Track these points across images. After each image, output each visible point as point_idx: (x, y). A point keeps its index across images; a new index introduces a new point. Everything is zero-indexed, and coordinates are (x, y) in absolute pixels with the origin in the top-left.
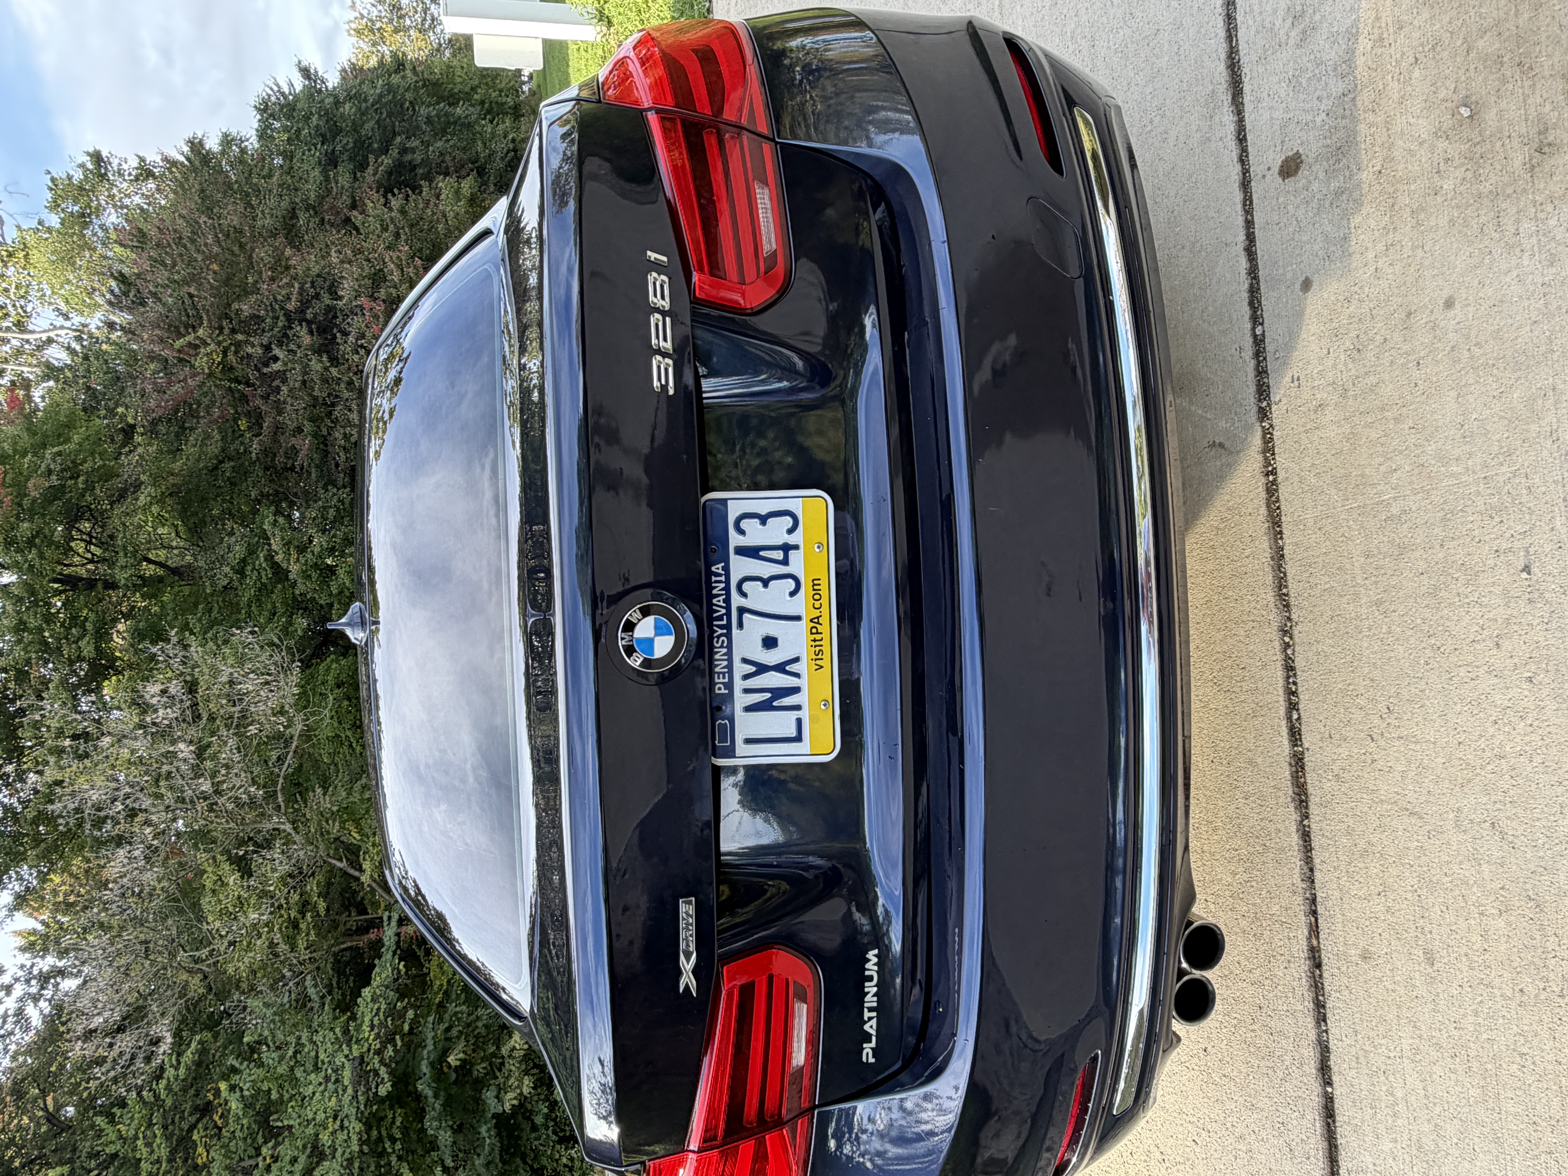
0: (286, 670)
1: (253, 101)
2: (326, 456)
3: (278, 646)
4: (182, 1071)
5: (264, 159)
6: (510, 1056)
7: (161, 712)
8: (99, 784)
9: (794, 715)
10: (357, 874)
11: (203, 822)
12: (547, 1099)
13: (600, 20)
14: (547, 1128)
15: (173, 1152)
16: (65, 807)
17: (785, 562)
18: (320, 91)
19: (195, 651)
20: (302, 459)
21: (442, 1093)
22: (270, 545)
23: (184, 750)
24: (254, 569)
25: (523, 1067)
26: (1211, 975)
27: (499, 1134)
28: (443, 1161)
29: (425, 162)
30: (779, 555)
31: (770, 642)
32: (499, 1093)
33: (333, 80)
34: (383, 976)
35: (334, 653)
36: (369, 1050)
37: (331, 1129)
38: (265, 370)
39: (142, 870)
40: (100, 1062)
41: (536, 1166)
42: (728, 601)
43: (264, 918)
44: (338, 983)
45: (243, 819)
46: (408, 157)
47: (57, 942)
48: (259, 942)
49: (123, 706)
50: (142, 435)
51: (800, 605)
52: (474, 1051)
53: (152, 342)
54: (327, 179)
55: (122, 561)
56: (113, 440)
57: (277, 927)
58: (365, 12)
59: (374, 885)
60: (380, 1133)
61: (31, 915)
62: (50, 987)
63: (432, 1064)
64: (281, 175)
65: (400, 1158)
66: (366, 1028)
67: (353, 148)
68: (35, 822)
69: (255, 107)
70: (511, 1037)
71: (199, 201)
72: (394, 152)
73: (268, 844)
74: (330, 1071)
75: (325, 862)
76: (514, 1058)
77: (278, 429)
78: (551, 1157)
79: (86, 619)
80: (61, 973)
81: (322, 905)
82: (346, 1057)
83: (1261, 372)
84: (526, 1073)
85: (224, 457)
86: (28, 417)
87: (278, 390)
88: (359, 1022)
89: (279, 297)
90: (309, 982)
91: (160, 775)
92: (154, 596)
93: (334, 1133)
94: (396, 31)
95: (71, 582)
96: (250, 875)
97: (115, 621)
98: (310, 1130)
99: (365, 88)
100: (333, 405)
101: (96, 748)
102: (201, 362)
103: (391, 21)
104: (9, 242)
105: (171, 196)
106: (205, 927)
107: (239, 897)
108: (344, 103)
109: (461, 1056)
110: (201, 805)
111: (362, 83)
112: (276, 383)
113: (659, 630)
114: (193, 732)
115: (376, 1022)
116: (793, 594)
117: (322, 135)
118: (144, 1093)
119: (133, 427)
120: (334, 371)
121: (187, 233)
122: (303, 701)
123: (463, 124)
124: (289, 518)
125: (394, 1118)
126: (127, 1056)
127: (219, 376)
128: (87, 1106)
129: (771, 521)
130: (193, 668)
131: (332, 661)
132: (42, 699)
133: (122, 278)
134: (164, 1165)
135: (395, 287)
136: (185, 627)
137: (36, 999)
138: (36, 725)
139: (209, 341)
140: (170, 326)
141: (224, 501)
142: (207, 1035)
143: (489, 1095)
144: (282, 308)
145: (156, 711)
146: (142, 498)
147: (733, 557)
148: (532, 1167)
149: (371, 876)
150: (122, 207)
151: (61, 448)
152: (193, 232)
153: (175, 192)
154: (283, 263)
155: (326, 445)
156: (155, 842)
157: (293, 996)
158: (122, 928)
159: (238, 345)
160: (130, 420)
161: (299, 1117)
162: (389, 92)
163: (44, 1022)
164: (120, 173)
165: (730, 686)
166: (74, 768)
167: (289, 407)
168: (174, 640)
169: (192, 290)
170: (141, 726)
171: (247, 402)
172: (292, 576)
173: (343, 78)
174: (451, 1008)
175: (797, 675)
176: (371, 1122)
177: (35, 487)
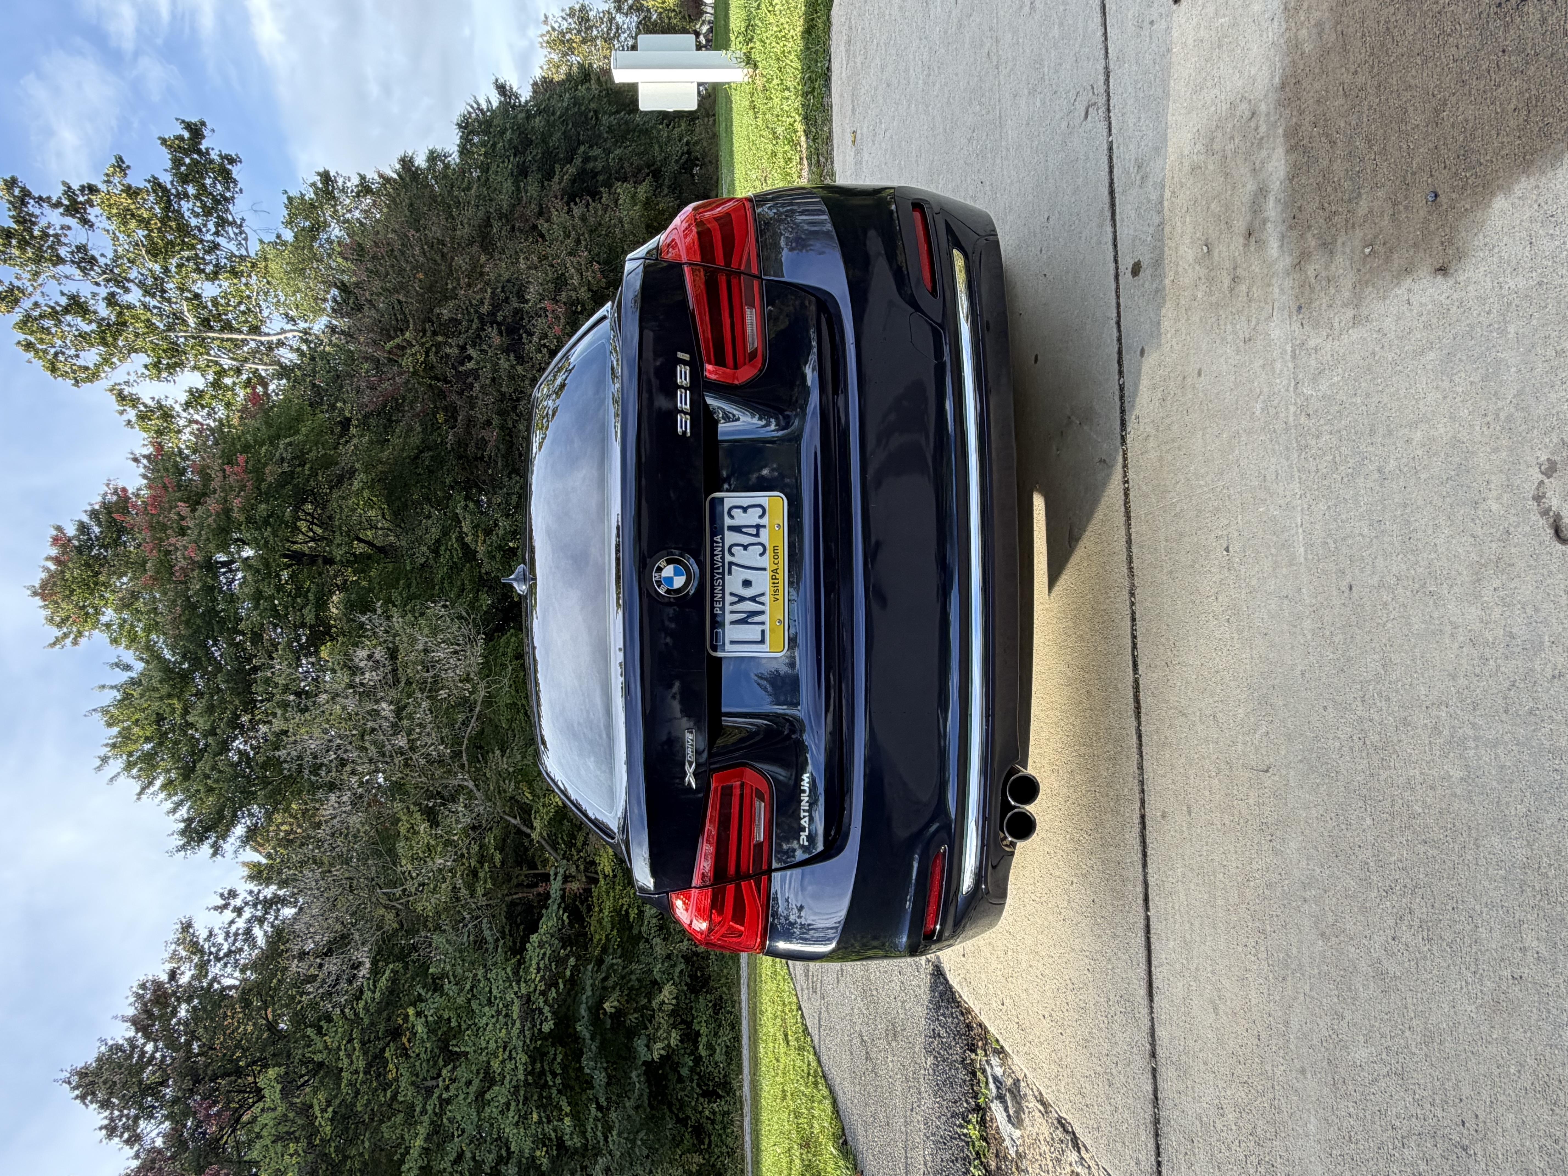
0: (472, 641)
1: (456, 118)
2: (511, 447)
3: (466, 620)
4: (377, 995)
5: (464, 172)
6: (660, 1010)
7: (367, 675)
8: (316, 735)
9: (761, 627)
10: (529, 831)
11: (400, 775)
12: (692, 1053)
13: (748, 63)
14: (692, 1081)
15: (369, 1065)
16: (289, 754)
17: (757, 535)
18: (514, 107)
19: (397, 621)
20: (490, 449)
21: (598, 1037)
22: (461, 527)
23: (386, 709)
24: (446, 549)
25: (671, 1021)
26: (1031, 808)
27: (648, 1081)
28: (597, 1099)
29: (606, 168)
30: (753, 531)
31: (747, 583)
32: (649, 1041)
33: (525, 94)
34: (550, 924)
35: (513, 628)
36: (535, 990)
37: (501, 1058)
38: (461, 369)
39: (349, 814)
40: (311, 979)
41: (681, 1115)
42: (723, 558)
43: (449, 864)
44: (510, 931)
45: (433, 774)
46: (590, 165)
47: (280, 873)
48: (444, 886)
49: (337, 668)
50: (357, 427)
51: (765, 561)
52: (627, 1002)
53: (367, 344)
54: (518, 190)
55: (338, 540)
56: (332, 432)
57: (459, 873)
58: (556, 26)
59: (543, 843)
60: (542, 1066)
61: (257, 851)
62: (272, 912)
63: (589, 1009)
64: (478, 188)
65: (559, 1092)
66: (533, 970)
67: (542, 158)
68: (264, 766)
69: (458, 124)
70: (661, 992)
71: (408, 214)
72: (578, 161)
73: (454, 799)
74: (501, 1005)
75: (501, 818)
76: (664, 1011)
77: (470, 422)
78: (695, 1109)
79: (309, 590)
80: (282, 901)
81: (498, 857)
82: (516, 993)
83: (1123, 411)
84: (674, 1026)
85: (425, 447)
86: (266, 412)
87: (471, 386)
88: (527, 965)
89: (474, 302)
90: (485, 926)
91: (365, 731)
92: (363, 571)
93: (503, 1062)
94: (584, 41)
95: (297, 557)
96: (437, 826)
97: (331, 593)
98: (483, 1058)
99: (553, 102)
100: (518, 400)
101: (314, 703)
102: (407, 362)
103: (579, 32)
104: (252, 254)
105: (385, 210)
106: (399, 869)
107: (428, 844)
108: (534, 116)
109: (616, 1003)
110: (399, 760)
111: (551, 97)
112: (470, 380)
113: (677, 573)
114: (393, 693)
115: (542, 965)
116: (762, 555)
117: (514, 148)
118: (347, 1010)
119: (349, 420)
120: (520, 369)
121: (397, 246)
122: (486, 670)
123: (640, 131)
124: (478, 503)
125: (555, 1054)
126: (334, 977)
127: (422, 374)
128: (299, 1020)
129: (750, 510)
130: (395, 636)
131: (512, 635)
132: (272, 659)
133: (343, 288)
134: (361, 1075)
135: (575, 290)
136: (388, 601)
137: (261, 921)
138: (267, 681)
139: (414, 343)
140: (382, 330)
141: (423, 487)
142: (399, 966)
143: (640, 1044)
144: (476, 312)
145: (363, 674)
146: (356, 483)
147: (726, 532)
148: (677, 1116)
149: (541, 834)
150: (344, 223)
151: (292, 439)
152: (403, 245)
153: (388, 207)
154: (478, 270)
155: (511, 437)
156: (360, 790)
157: (471, 938)
158: (332, 865)
159: (438, 345)
160: (348, 415)
161: (474, 1045)
162: (575, 105)
163: (267, 941)
164: (343, 190)
165: (723, 609)
166: (297, 720)
167: (480, 402)
168: (379, 611)
169: (401, 298)
170: (351, 686)
171: (445, 398)
172: (479, 556)
173: (535, 92)
174: (609, 960)
175: (763, 604)
176: (536, 1055)
177: (271, 473)
